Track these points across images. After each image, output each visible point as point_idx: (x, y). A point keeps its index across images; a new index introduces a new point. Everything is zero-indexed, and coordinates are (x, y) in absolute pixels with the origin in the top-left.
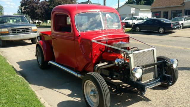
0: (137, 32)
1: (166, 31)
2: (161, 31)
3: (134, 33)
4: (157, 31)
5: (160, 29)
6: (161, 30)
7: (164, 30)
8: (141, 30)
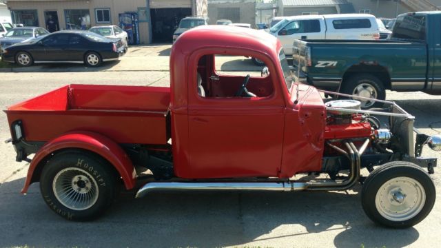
0: (22, 66)
1: (104, 60)
2: (91, 60)
3: (14, 69)
4: (83, 62)
5: (90, 56)
6: (93, 59)
7: (100, 58)
8: (35, 62)
